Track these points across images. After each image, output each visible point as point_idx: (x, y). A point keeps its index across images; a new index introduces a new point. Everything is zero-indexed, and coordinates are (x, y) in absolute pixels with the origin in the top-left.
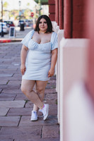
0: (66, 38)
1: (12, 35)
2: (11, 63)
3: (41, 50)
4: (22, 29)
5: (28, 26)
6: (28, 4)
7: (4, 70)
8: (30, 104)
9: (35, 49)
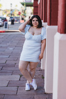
0: (61, 33)
1: (6, 27)
2: (7, 47)
3: (34, 40)
4: (13, 23)
5: (17, 21)
6: (16, 6)
7: (3, 53)
8: (24, 78)
9: (30, 39)
